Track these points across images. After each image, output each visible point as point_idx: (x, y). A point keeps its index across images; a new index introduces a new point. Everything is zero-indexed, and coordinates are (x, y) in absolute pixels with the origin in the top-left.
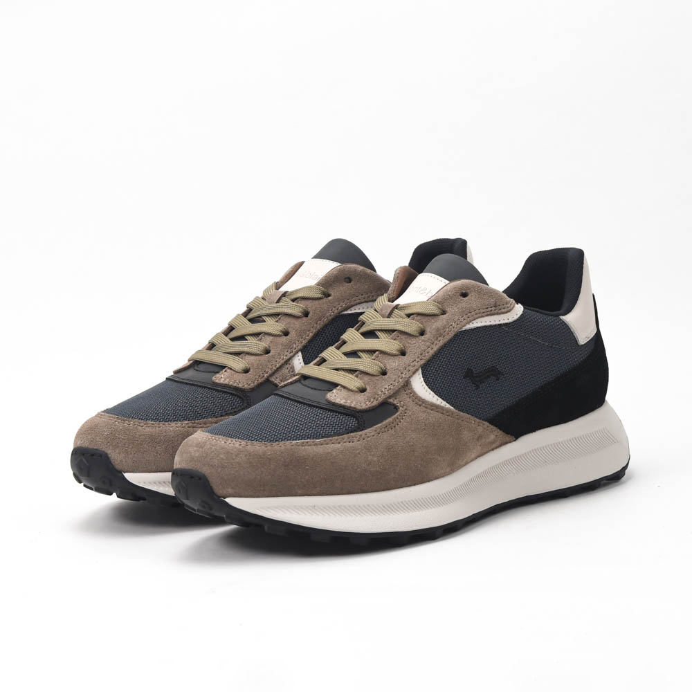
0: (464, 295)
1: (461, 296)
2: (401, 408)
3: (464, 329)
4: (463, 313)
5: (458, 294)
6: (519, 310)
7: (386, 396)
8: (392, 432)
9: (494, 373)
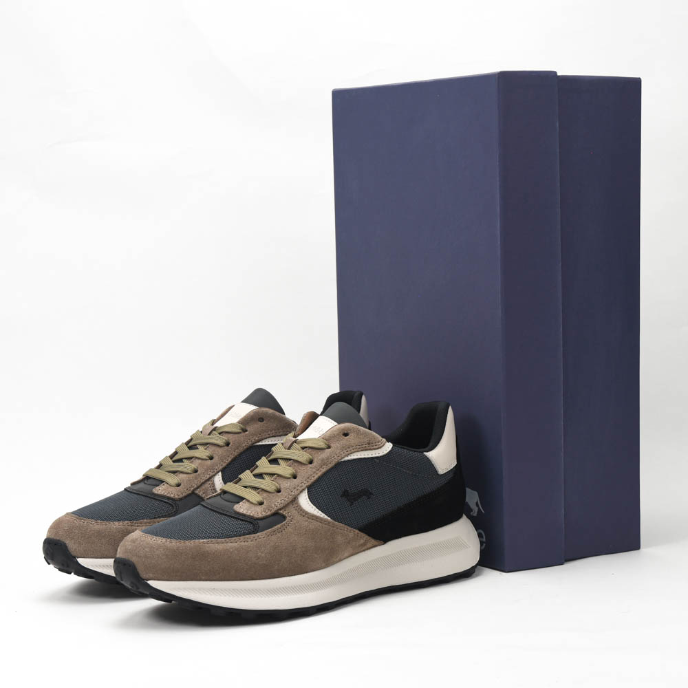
0: (346, 435)
1: (343, 435)
2: (288, 518)
3: (343, 460)
4: (343, 448)
5: (341, 434)
6: (388, 447)
7: (278, 508)
8: (279, 535)
9: (366, 493)
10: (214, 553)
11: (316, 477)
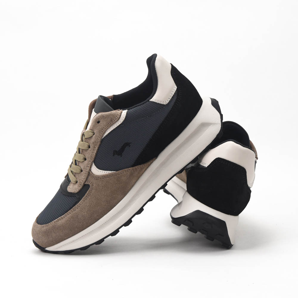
0: (98, 122)
1: (97, 123)
2: (90, 185)
3: (103, 137)
4: (100, 132)
5: (96, 123)
6: (124, 113)
7: (84, 181)
8: (89, 197)
9: (127, 144)
10: (62, 226)
11: (94, 154)
